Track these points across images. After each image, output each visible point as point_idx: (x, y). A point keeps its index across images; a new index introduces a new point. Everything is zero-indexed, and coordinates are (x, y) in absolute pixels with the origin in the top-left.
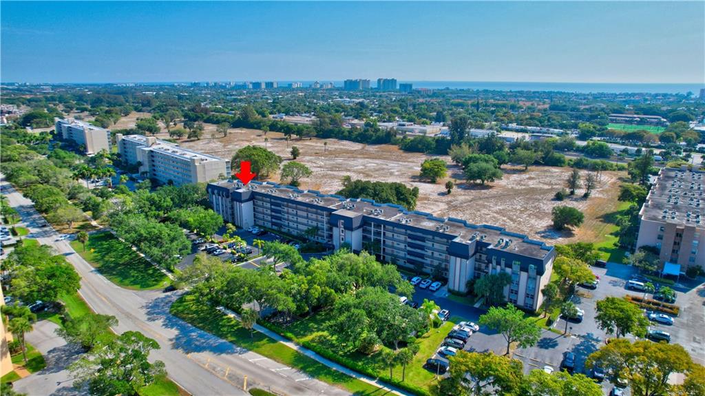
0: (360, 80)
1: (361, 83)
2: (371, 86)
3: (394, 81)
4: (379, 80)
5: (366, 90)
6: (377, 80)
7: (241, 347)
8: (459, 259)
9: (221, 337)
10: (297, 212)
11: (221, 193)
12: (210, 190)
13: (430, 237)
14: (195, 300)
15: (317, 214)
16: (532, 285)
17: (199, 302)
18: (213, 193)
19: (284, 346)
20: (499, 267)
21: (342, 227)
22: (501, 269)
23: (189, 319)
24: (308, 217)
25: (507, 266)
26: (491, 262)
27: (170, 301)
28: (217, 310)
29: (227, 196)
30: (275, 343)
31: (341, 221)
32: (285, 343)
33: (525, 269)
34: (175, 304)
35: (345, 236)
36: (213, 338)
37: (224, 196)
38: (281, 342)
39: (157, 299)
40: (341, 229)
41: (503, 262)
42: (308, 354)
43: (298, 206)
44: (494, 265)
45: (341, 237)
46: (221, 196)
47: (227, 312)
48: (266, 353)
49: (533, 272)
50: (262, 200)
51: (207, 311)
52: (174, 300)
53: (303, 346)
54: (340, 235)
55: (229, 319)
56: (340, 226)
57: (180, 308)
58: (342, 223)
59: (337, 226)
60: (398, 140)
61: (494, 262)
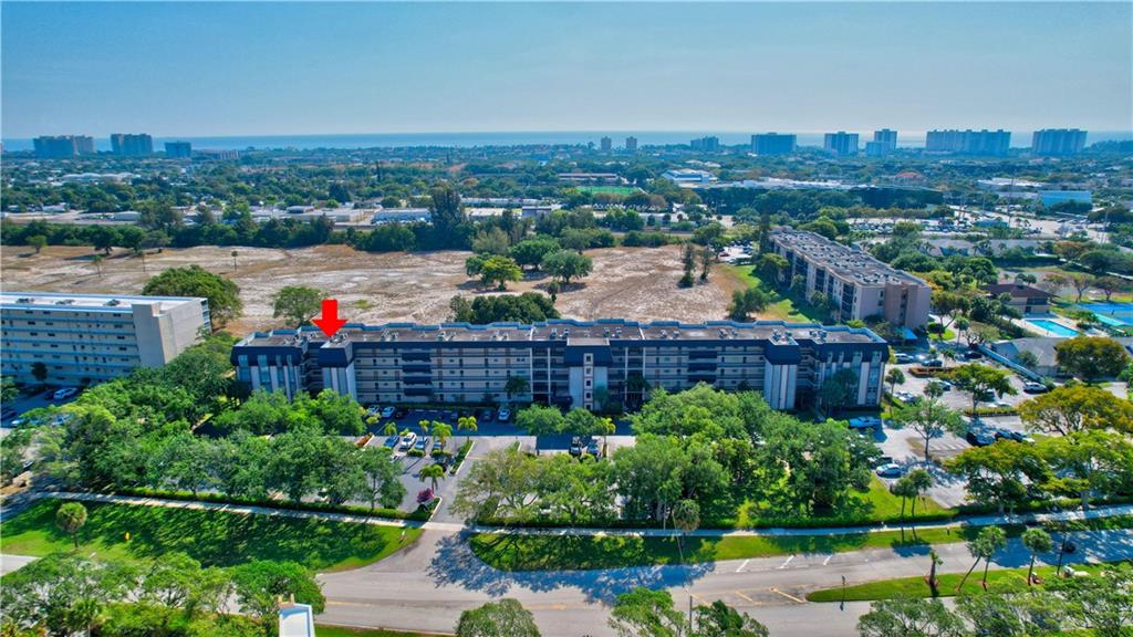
0: (72, 138)
1: (75, 142)
2: (95, 149)
3: (144, 140)
4: (115, 138)
5: (87, 156)
6: (109, 137)
7: (693, 563)
8: (785, 367)
9: (647, 565)
10: (461, 361)
11: (278, 358)
12: (243, 359)
13: (719, 349)
14: (501, 538)
15: (508, 355)
16: (875, 376)
17: (514, 538)
18: (253, 362)
19: (738, 538)
20: (834, 365)
21: (588, 364)
22: (837, 367)
23: (553, 565)
24: (487, 365)
25: (845, 360)
26: (824, 360)
27: (465, 556)
28: (564, 536)
29: (295, 363)
30: (720, 539)
31: (586, 355)
32: (730, 535)
33: (867, 359)
34: (484, 556)
35: (593, 378)
36: (639, 570)
37: (286, 364)
38: (724, 535)
39: (435, 562)
40: (586, 368)
41: (841, 357)
42: (778, 533)
43: (465, 350)
44: (829, 362)
45: (586, 380)
46: (279, 364)
47: (584, 532)
48: (738, 555)
49: (876, 360)
50: (375, 355)
51: (555, 544)
52: (469, 551)
53: (759, 527)
54: (584, 378)
55: (607, 539)
56: (586, 362)
57: (504, 557)
58: (588, 358)
59: (580, 364)
60: (342, 235)
61: (830, 359)
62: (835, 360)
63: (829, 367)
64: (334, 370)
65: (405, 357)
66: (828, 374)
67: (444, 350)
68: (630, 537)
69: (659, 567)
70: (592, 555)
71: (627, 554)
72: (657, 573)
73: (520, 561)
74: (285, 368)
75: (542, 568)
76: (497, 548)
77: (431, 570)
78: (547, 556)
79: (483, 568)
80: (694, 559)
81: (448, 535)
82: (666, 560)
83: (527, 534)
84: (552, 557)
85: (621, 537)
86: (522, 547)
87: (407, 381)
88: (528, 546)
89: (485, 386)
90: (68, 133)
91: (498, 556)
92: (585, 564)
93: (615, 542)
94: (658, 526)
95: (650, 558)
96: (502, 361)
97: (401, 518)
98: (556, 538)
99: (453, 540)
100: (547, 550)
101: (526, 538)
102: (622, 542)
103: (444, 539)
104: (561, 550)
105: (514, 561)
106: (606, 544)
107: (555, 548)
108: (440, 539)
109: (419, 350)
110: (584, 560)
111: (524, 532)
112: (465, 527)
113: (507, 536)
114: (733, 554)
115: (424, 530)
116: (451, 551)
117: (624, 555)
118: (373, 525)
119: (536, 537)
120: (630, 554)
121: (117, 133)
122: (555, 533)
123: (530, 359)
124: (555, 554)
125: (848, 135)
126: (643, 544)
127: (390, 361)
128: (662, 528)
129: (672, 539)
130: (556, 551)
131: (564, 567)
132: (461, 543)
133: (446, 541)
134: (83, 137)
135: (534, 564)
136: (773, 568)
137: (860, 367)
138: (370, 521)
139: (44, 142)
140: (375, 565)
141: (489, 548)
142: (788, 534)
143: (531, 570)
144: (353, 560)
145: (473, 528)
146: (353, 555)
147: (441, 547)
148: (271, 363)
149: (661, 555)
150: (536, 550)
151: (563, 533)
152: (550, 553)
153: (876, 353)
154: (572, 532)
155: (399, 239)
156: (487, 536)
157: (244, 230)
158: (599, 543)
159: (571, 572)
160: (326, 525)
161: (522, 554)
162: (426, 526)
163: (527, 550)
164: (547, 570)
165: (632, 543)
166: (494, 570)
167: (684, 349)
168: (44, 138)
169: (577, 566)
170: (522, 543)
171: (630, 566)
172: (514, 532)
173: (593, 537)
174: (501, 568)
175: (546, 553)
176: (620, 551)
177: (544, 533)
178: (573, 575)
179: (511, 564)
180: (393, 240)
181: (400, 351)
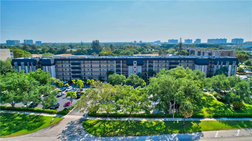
1: (15, 42)
3: (31, 41)
7: (192, 133)
8: (203, 66)
9: (169, 133)
10: (91, 65)
11: (28, 63)
12: (16, 63)
13: (179, 61)
14: (98, 122)
15: (107, 63)
16: (233, 70)
17: (104, 121)
18: (19, 65)
19: (208, 121)
20: (219, 66)
21: (135, 65)
22: (221, 66)
23: (122, 134)
24: (100, 67)
25: (223, 64)
26: (216, 64)
27: (79, 129)
28: (127, 121)
29: (34, 65)
30: (200, 122)
31: (134, 62)
32: (203, 120)
33: (231, 64)
34: (88, 129)
35: (137, 70)
36: (166, 136)
37: (31, 65)
38: (201, 120)
39: (64, 132)
40: (134, 66)
41: (222, 63)
42: (225, 119)
43: (93, 61)
44: (218, 65)
45: (134, 71)
46: (29, 66)
47: (136, 119)
48: (211, 129)
49: (234, 64)
50: (62, 63)
51: (123, 124)
52: (82, 127)
53: (215, 117)
54: (133, 70)
55: (147, 122)
56: (134, 64)
57: (98, 130)
58: (135, 63)
59: (132, 65)
60: (69, 52)
61: (218, 64)
62: (220, 64)
63: (218, 67)
64: (47, 67)
65: (72, 64)
66: (217, 69)
67: (86, 62)
68: (158, 121)
69: (175, 135)
70: (141, 129)
71: (158, 128)
72: (175, 137)
73: (106, 132)
74: (31, 66)
75: (117, 135)
76: (95, 126)
77: (60, 136)
78: (119, 130)
79: (87, 135)
80: (191, 131)
81: (74, 120)
82: (178, 131)
83: (110, 120)
84: (121, 130)
85: (154, 122)
86: (107, 126)
87: (73, 72)
88: (110, 125)
89: (99, 74)
90: (14, 40)
91: (95, 129)
92: (138, 133)
93: (151, 123)
94: (171, 116)
95: (169, 130)
96: (105, 65)
97: (56, 114)
98: (123, 122)
99: (76, 122)
100: (119, 127)
101: (109, 122)
102: (154, 124)
103: (71, 122)
104: (125, 127)
105: (103, 132)
106: (147, 124)
107: (123, 126)
108: (70, 122)
109: (77, 62)
110: (137, 132)
111: (109, 119)
112: (83, 117)
113: (101, 121)
114: (209, 129)
115: (64, 118)
116: (73, 127)
117: (157, 129)
118: (42, 116)
119: (114, 121)
120: (159, 128)
121: (25, 39)
122: (123, 119)
123: (115, 65)
124: (123, 129)
125: (190, 40)
126: (165, 124)
127: (68, 66)
128: (172, 117)
129: (178, 122)
130: (123, 127)
131: (127, 135)
132: (79, 123)
133: (72, 123)
134: (18, 40)
135: (112, 133)
136: (233, 135)
137: (228, 67)
138: (42, 114)
139: (8, 41)
140: (33, 133)
141: (91, 126)
142: (230, 120)
143: (111, 136)
144: (24, 131)
145: (86, 117)
146: (25, 129)
147: (69, 125)
148: (26, 65)
149: (175, 129)
150: (114, 127)
151: (127, 119)
152: (120, 128)
153: (234, 62)
154: (131, 119)
155: (83, 52)
156: (91, 121)
157: (44, 50)
158: (143, 124)
159: (131, 137)
160: (21, 116)
161: (107, 128)
162: (66, 116)
163: (109, 127)
164: (119, 136)
165: (159, 124)
166: (92, 136)
167: (167, 61)
168: (9, 40)
169: (134, 134)
170: (107, 124)
171: (160, 134)
172: (104, 119)
173: (141, 121)
174: (96, 135)
175: (119, 128)
176: (154, 127)
177: (118, 119)
178: (132, 138)
179: (101, 133)
180: (82, 52)
181: (71, 62)
